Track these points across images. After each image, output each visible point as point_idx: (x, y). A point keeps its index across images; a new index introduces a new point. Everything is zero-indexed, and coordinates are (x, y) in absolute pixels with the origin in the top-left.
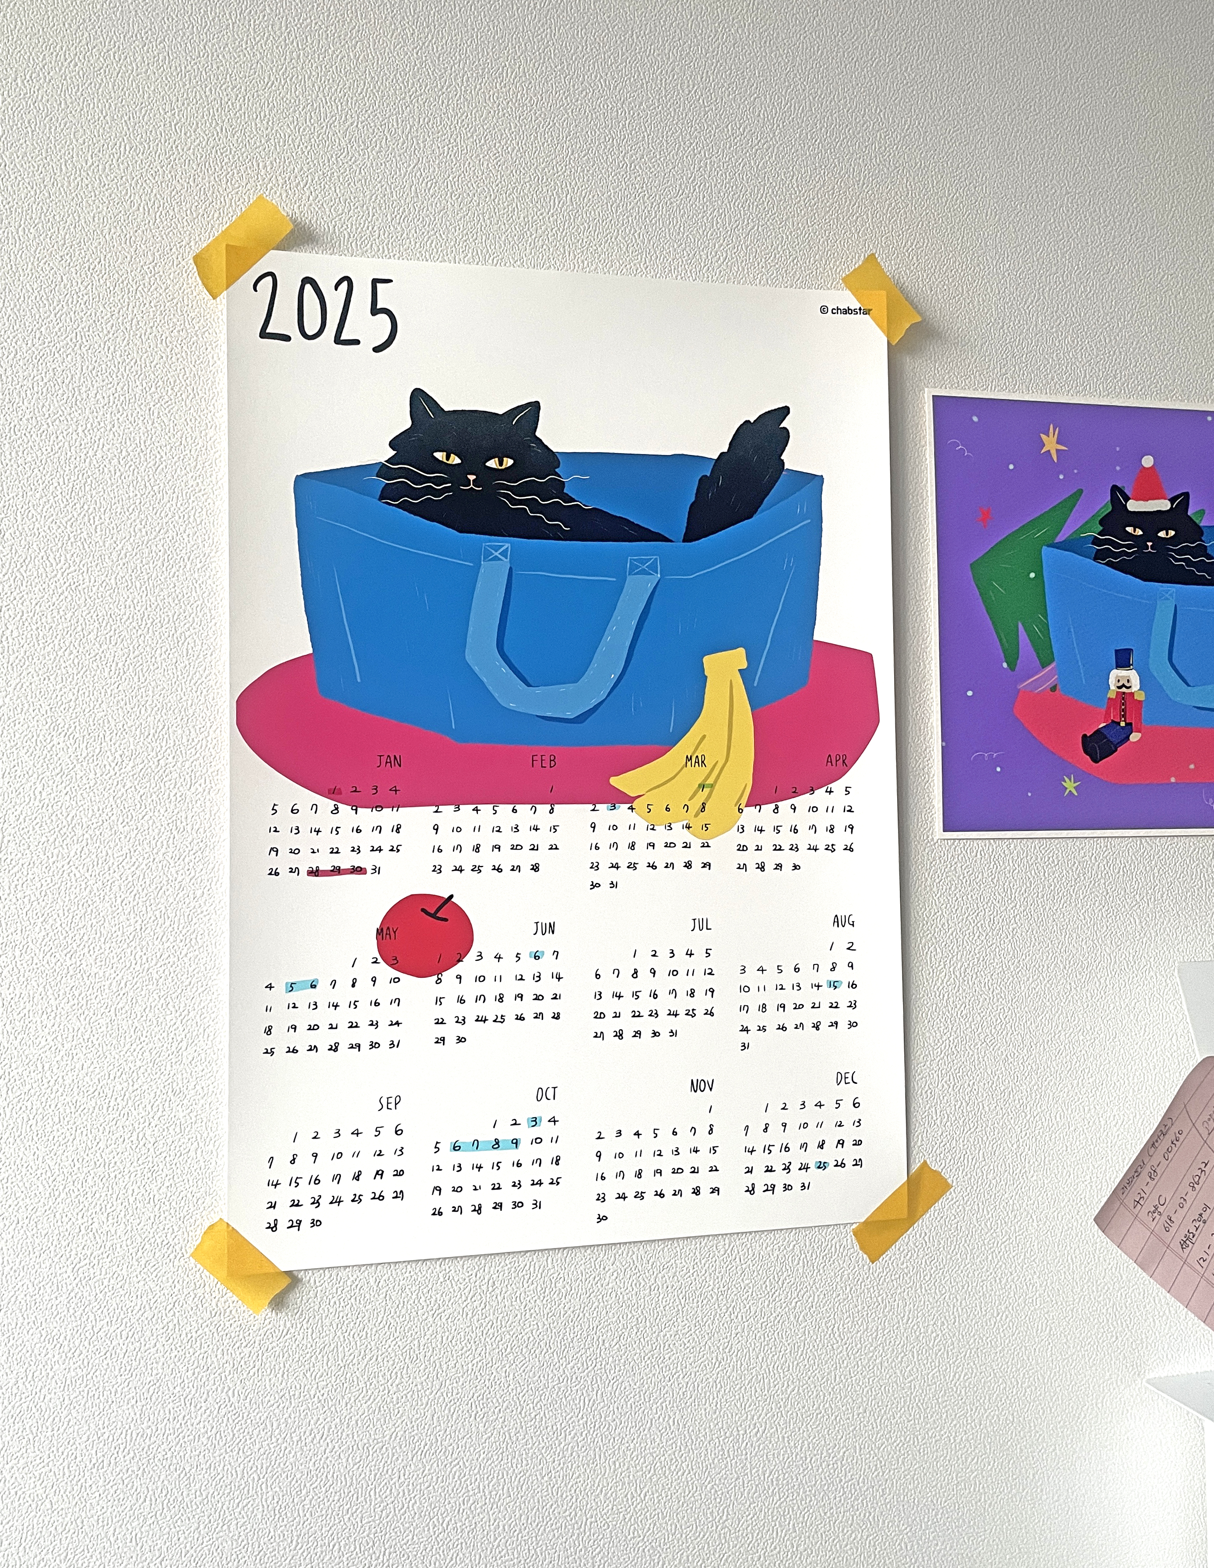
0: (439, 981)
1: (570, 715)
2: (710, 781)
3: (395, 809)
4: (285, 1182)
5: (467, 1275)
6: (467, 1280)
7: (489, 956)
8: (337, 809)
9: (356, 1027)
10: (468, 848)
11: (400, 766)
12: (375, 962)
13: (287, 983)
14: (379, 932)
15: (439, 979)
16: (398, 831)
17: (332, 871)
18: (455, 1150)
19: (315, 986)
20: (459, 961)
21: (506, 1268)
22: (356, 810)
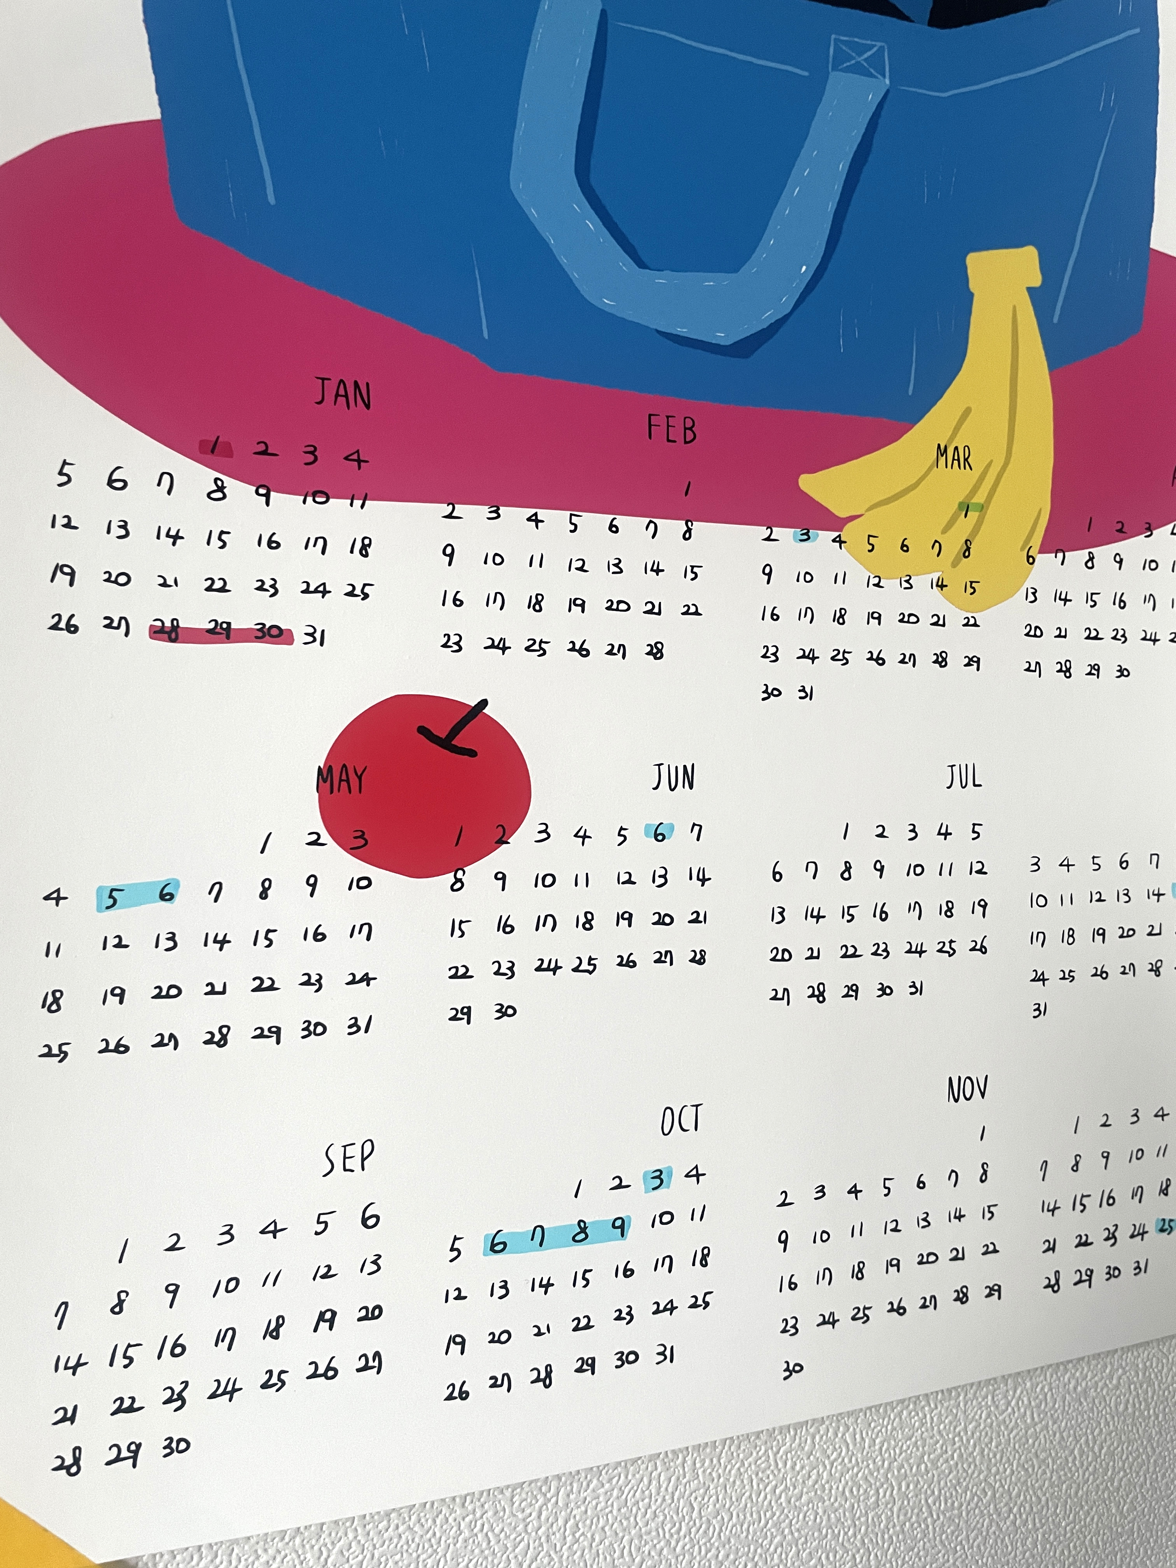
0: (457, 886)
1: (722, 337)
2: (980, 498)
3: (358, 503)
4: (97, 1358)
5: (520, 1516)
6: (521, 1527)
7: (563, 834)
8: (221, 489)
9: (271, 988)
10: (517, 601)
11: (368, 406)
12: (314, 843)
13: (100, 889)
14: (324, 776)
15: (458, 880)
16: (364, 551)
17: (209, 631)
18: (492, 1249)
19: (172, 896)
20: (502, 841)
21: (602, 1491)
22: (267, 496)
